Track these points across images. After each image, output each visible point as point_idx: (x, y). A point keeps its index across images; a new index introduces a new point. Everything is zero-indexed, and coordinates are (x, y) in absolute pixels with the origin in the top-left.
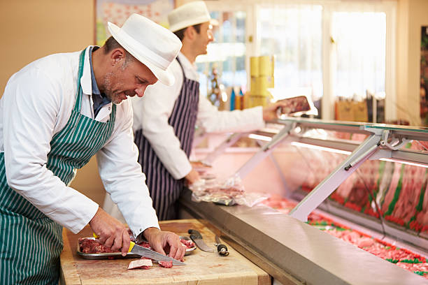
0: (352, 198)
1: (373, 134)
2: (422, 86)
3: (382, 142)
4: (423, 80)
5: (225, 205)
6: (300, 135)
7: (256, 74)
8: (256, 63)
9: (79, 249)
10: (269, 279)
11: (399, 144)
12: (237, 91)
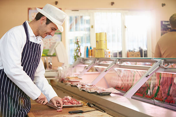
0: (138, 91)
3: (161, 65)
6: (120, 65)
7: (98, 40)
11: (167, 65)
12: (89, 48)
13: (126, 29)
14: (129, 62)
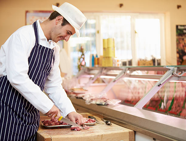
0: (151, 105)
1: (169, 69)
2: (178, 52)
3: (174, 73)
4: (178, 50)
5: (102, 105)
6: (130, 74)
7: (106, 47)
8: (106, 41)
9: (43, 125)
10: (134, 133)
11: (181, 74)
12: (95, 56)
13: (137, 34)
14: (139, 71)
